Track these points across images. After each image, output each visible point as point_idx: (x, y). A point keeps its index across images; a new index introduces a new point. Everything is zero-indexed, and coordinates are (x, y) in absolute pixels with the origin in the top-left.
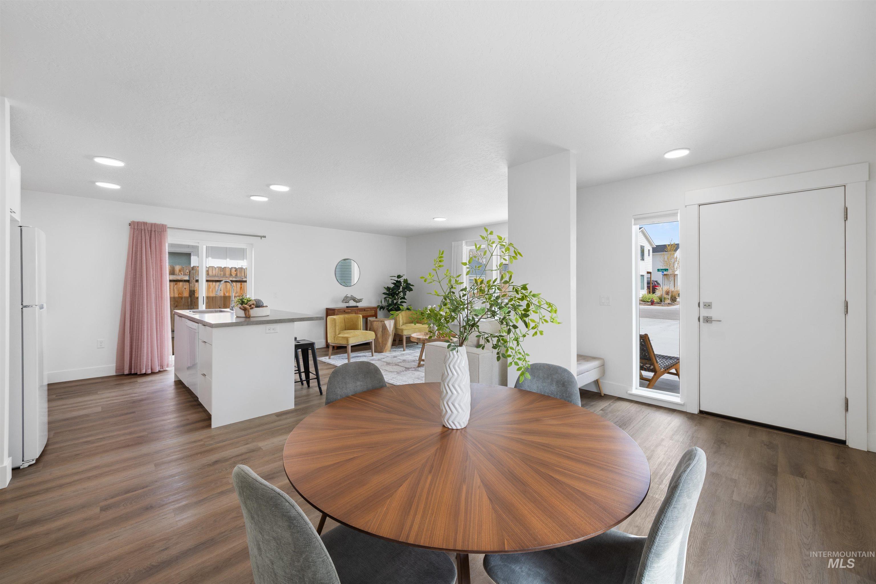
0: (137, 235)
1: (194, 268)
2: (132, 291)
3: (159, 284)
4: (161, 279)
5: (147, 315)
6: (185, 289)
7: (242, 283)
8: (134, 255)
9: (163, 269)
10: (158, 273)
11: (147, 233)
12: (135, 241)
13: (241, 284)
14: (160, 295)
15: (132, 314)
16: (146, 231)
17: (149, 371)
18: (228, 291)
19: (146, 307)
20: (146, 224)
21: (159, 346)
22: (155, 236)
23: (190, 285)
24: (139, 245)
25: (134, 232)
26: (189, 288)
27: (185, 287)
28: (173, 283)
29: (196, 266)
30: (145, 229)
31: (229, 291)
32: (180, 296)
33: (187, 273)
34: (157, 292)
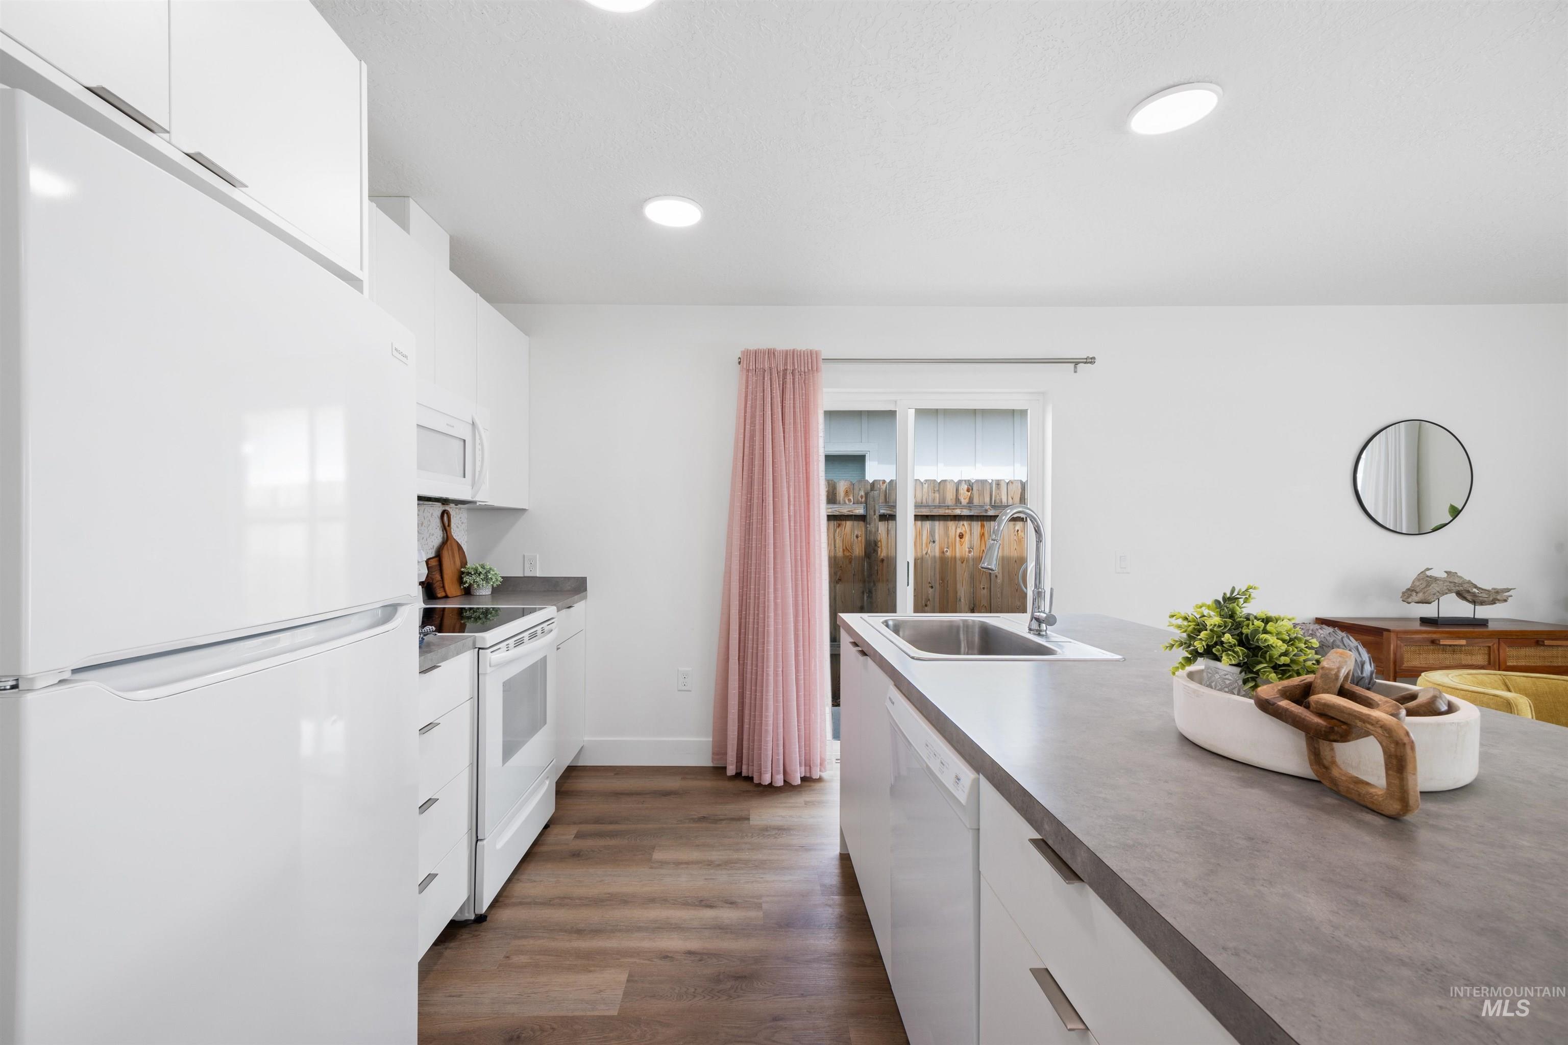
0: (754, 386)
1: (876, 485)
2: (743, 544)
3: (803, 525)
4: (806, 511)
5: (776, 615)
6: (857, 537)
7: (985, 523)
8: (747, 445)
9: (811, 482)
10: (799, 493)
11: (776, 380)
12: (749, 403)
13: (983, 526)
14: (805, 558)
15: (744, 608)
16: (775, 375)
17: (779, 781)
18: (950, 544)
19: (772, 590)
20: (774, 353)
21: (802, 708)
22: (794, 388)
23: (868, 529)
24: (758, 413)
25: (747, 376)
26: (866, 535)
27: (856, 533)
28: (832, 522)
29: (880, 480)
30: (771, 369)
31: (952, 543)
32: (847, 554)
33: (860, 499)
34: (799, 549)
